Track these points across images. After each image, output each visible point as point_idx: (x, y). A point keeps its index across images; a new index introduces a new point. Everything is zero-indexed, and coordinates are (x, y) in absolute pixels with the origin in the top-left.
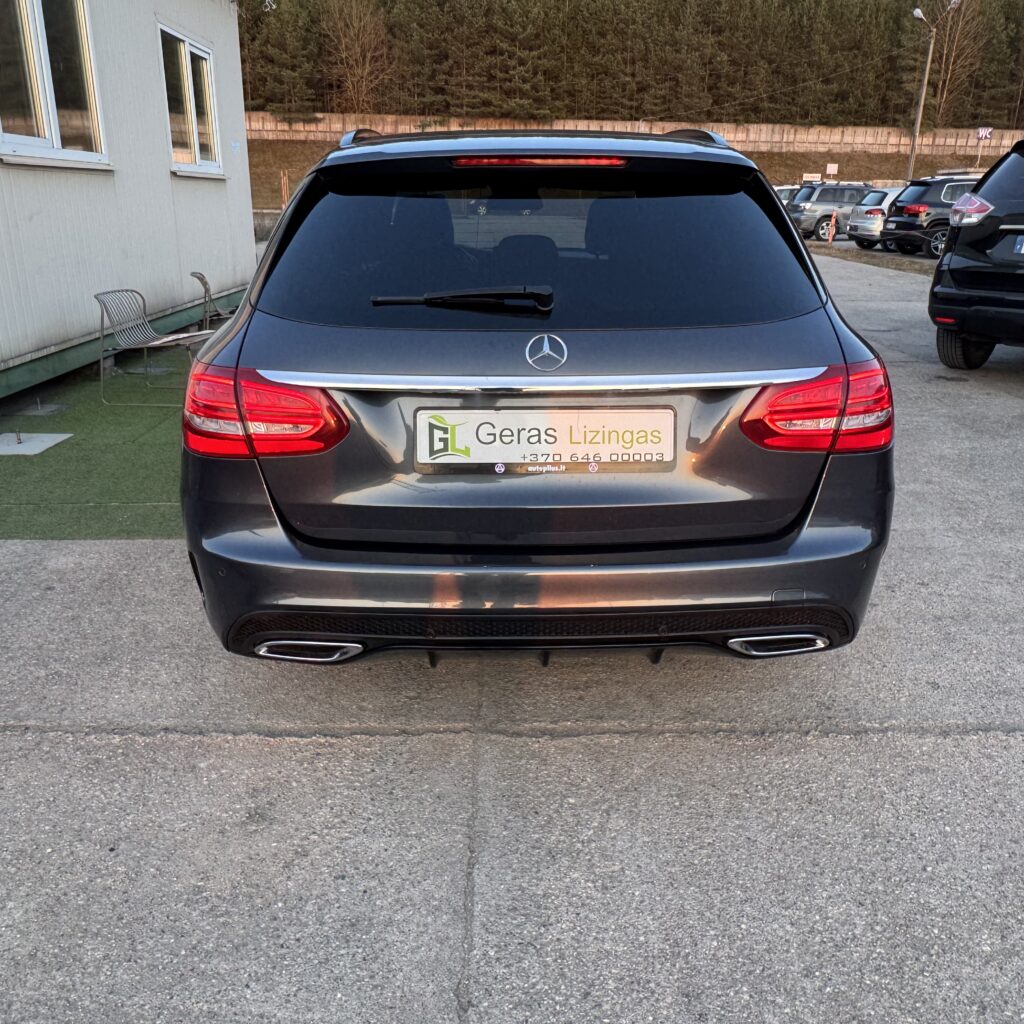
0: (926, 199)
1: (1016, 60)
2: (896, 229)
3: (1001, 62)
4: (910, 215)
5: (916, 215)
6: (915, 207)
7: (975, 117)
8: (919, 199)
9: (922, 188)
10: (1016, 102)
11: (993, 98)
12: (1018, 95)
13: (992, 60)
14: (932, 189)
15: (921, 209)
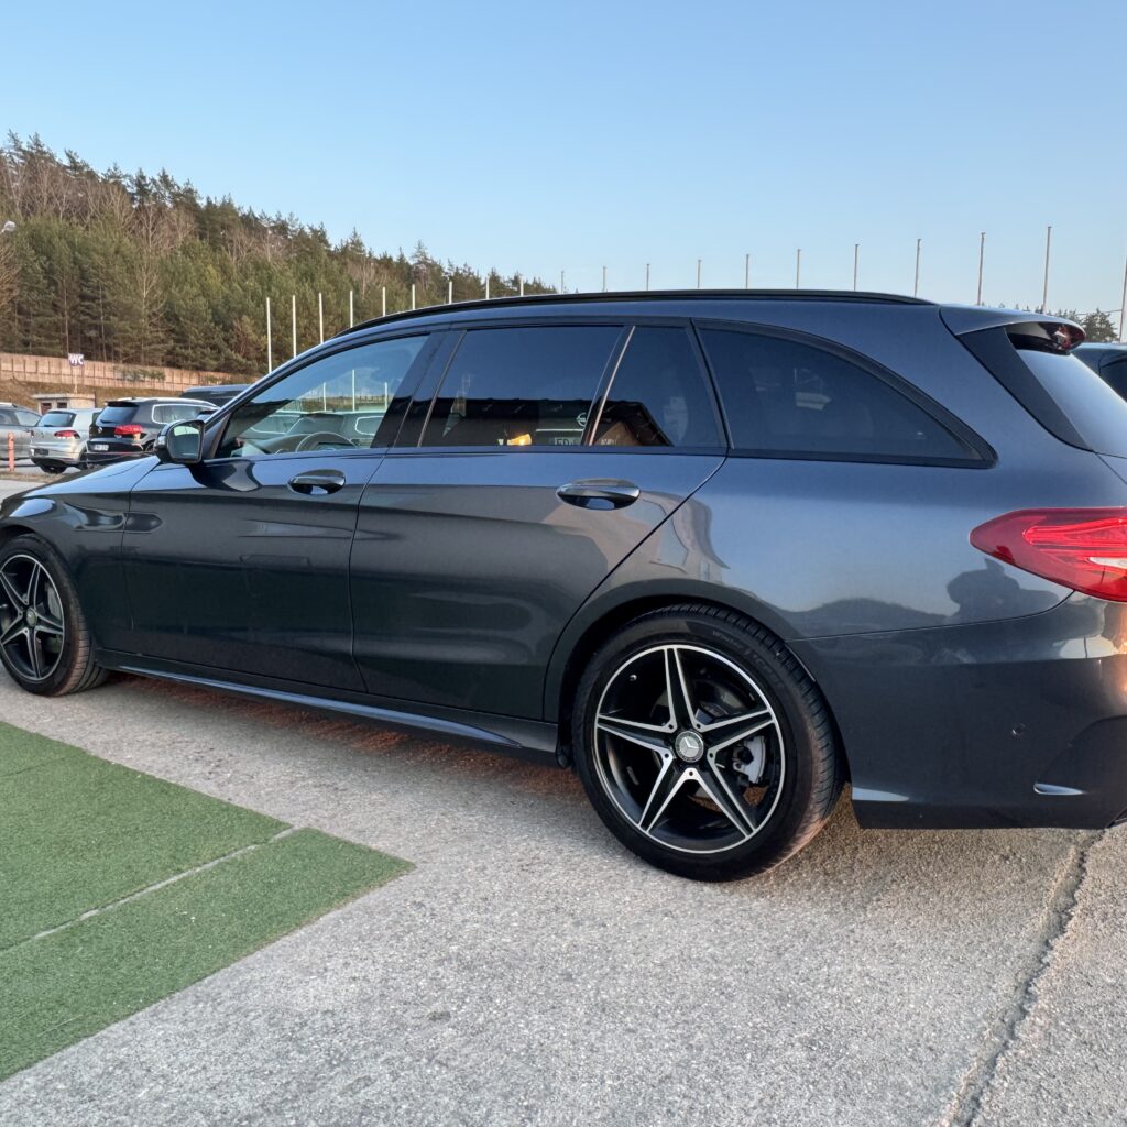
0: (137, 419)
1: (56, 292)
2: (109, 450)
3: (40, 292)
4: (124, 436)
5: (131, 436)
6: (125, 429)
7: (26, 344)
8: (129, 420)
9: (129, 410)
10: (64, 332)
11: (41, 326)
12: (64, 325)
13: (31, 289)
14: (141, 410)
15: (136, 430)
